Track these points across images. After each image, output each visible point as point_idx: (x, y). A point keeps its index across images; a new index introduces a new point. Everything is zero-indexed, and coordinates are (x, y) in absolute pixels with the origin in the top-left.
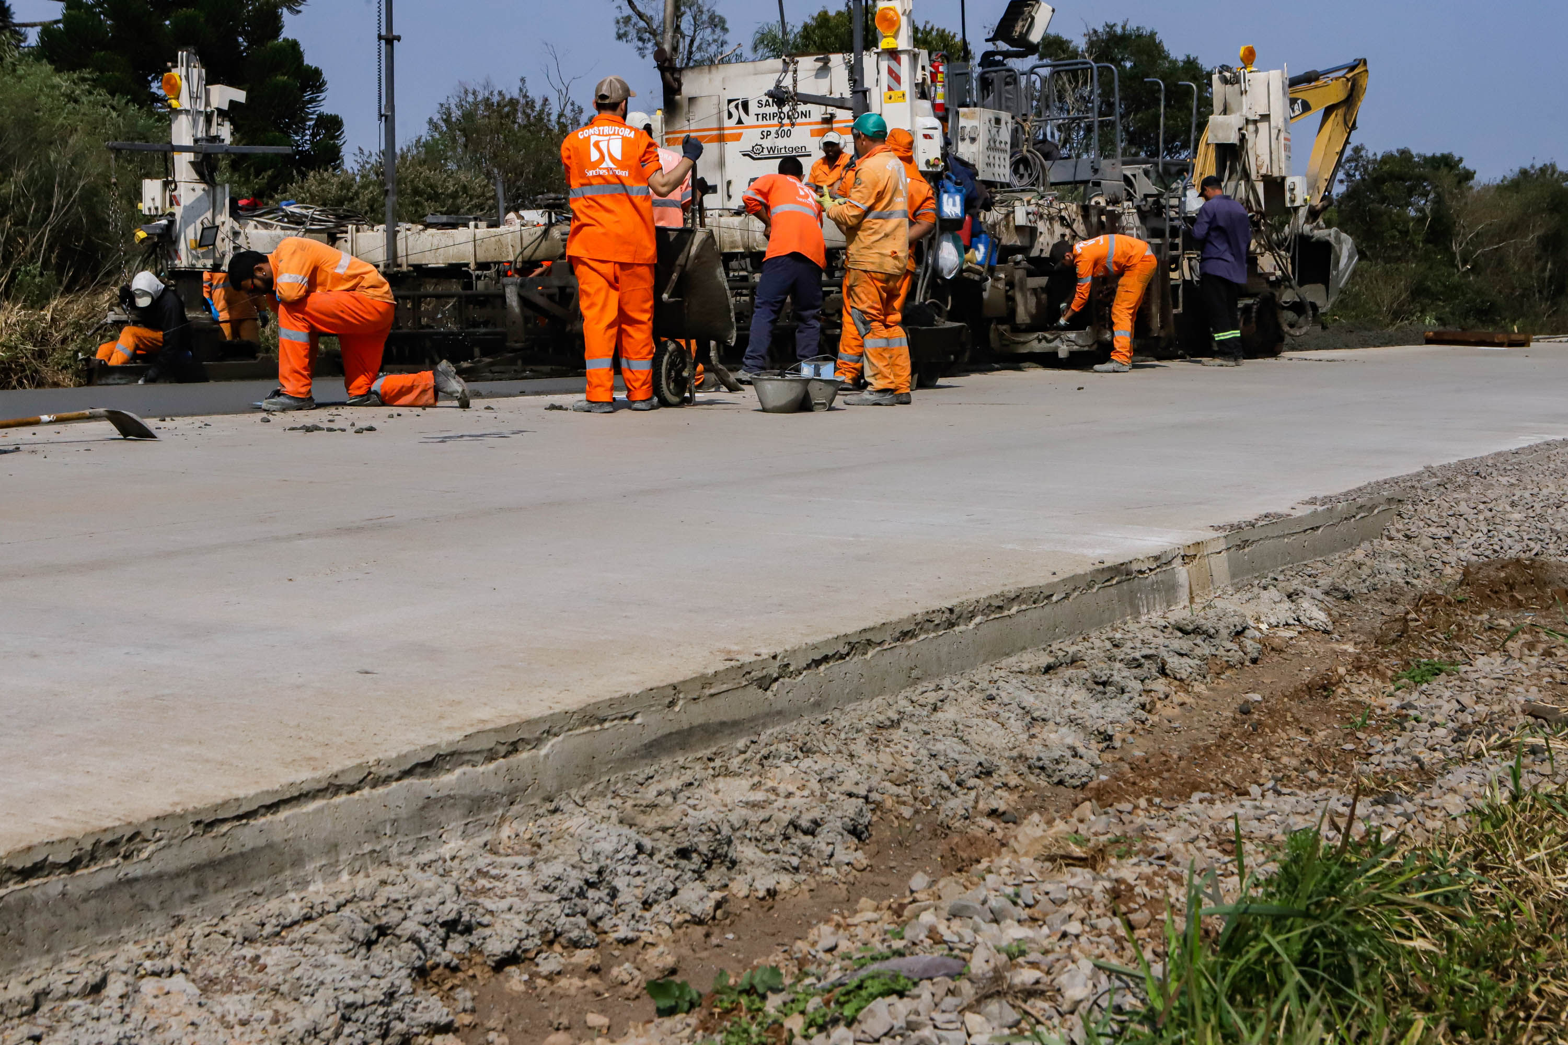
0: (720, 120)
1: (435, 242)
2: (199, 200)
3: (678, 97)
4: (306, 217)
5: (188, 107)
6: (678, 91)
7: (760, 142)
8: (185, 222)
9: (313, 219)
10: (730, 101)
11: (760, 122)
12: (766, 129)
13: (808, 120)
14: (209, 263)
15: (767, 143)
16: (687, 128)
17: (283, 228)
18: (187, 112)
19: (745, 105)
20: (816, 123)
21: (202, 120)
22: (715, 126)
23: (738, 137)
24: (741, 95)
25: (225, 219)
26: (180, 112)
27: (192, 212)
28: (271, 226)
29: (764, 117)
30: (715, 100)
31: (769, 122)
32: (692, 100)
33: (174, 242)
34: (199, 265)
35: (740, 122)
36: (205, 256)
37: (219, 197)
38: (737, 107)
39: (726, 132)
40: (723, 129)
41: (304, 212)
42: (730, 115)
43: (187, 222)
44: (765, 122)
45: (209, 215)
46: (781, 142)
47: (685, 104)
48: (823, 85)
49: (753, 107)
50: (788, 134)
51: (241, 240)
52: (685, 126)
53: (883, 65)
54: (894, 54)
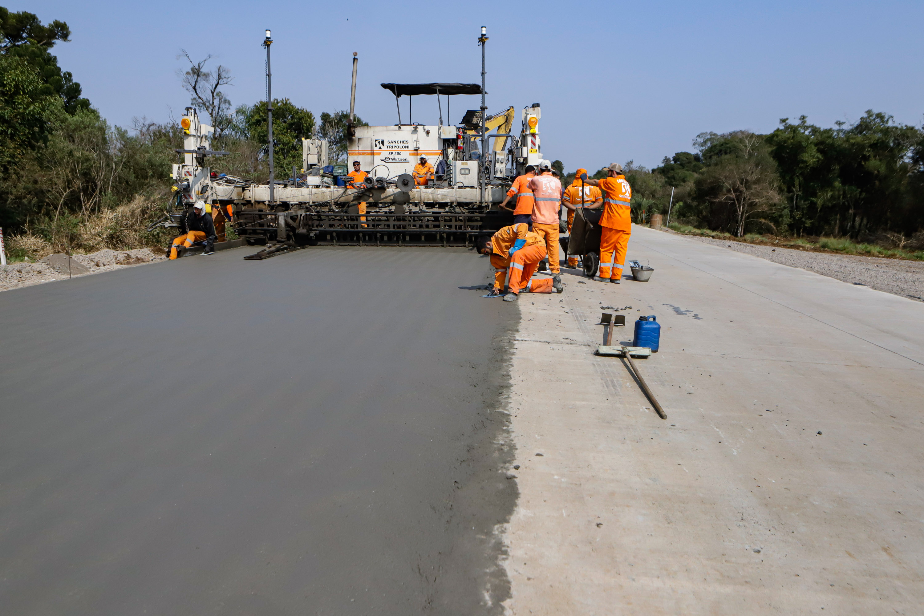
0: (372, 147)
1: (293, 193)
2: (199, 174)
3: (353, 137)
4: (235, 181)
5: (194, 134)
6: (354, 135)
7: (389, 156)
8: (194, 183)
9: (237, 182)
10: (376, 140)
11: (389, 149)
12: (391, 152)
13: (408, 149)
15: (391, 157)
16: (358, 149)
17: (227, 185)
18: (194, 136)
19: (383, 142)
20: (412, 151)
21: (199, 139)
22: (370, 149)
23: (379, 154)
24: (381, 139)
25: (208, 181)
26: (190, 135)
27: (196, 179)
28: (221, 184)
29: (390, 147)
30: (370, 140)
31: (392, 149)
32: (359, 139)
35: (380, 148)
37: (205, 172)
38: (379, 142)
39: (374, 152)
40: (373, 150)
41: (234, 179)
42: (376, 146)
43: (195, 183)
44: (391, 149)
45: (203, 180)
46: (397, 157)
47: (357, 140)
48: (415, 137)
49: (386, 143)
50: (400, 154)
51: (214, 190)
52: (357, 148)
53: (529, 139)
54: (533, 135)
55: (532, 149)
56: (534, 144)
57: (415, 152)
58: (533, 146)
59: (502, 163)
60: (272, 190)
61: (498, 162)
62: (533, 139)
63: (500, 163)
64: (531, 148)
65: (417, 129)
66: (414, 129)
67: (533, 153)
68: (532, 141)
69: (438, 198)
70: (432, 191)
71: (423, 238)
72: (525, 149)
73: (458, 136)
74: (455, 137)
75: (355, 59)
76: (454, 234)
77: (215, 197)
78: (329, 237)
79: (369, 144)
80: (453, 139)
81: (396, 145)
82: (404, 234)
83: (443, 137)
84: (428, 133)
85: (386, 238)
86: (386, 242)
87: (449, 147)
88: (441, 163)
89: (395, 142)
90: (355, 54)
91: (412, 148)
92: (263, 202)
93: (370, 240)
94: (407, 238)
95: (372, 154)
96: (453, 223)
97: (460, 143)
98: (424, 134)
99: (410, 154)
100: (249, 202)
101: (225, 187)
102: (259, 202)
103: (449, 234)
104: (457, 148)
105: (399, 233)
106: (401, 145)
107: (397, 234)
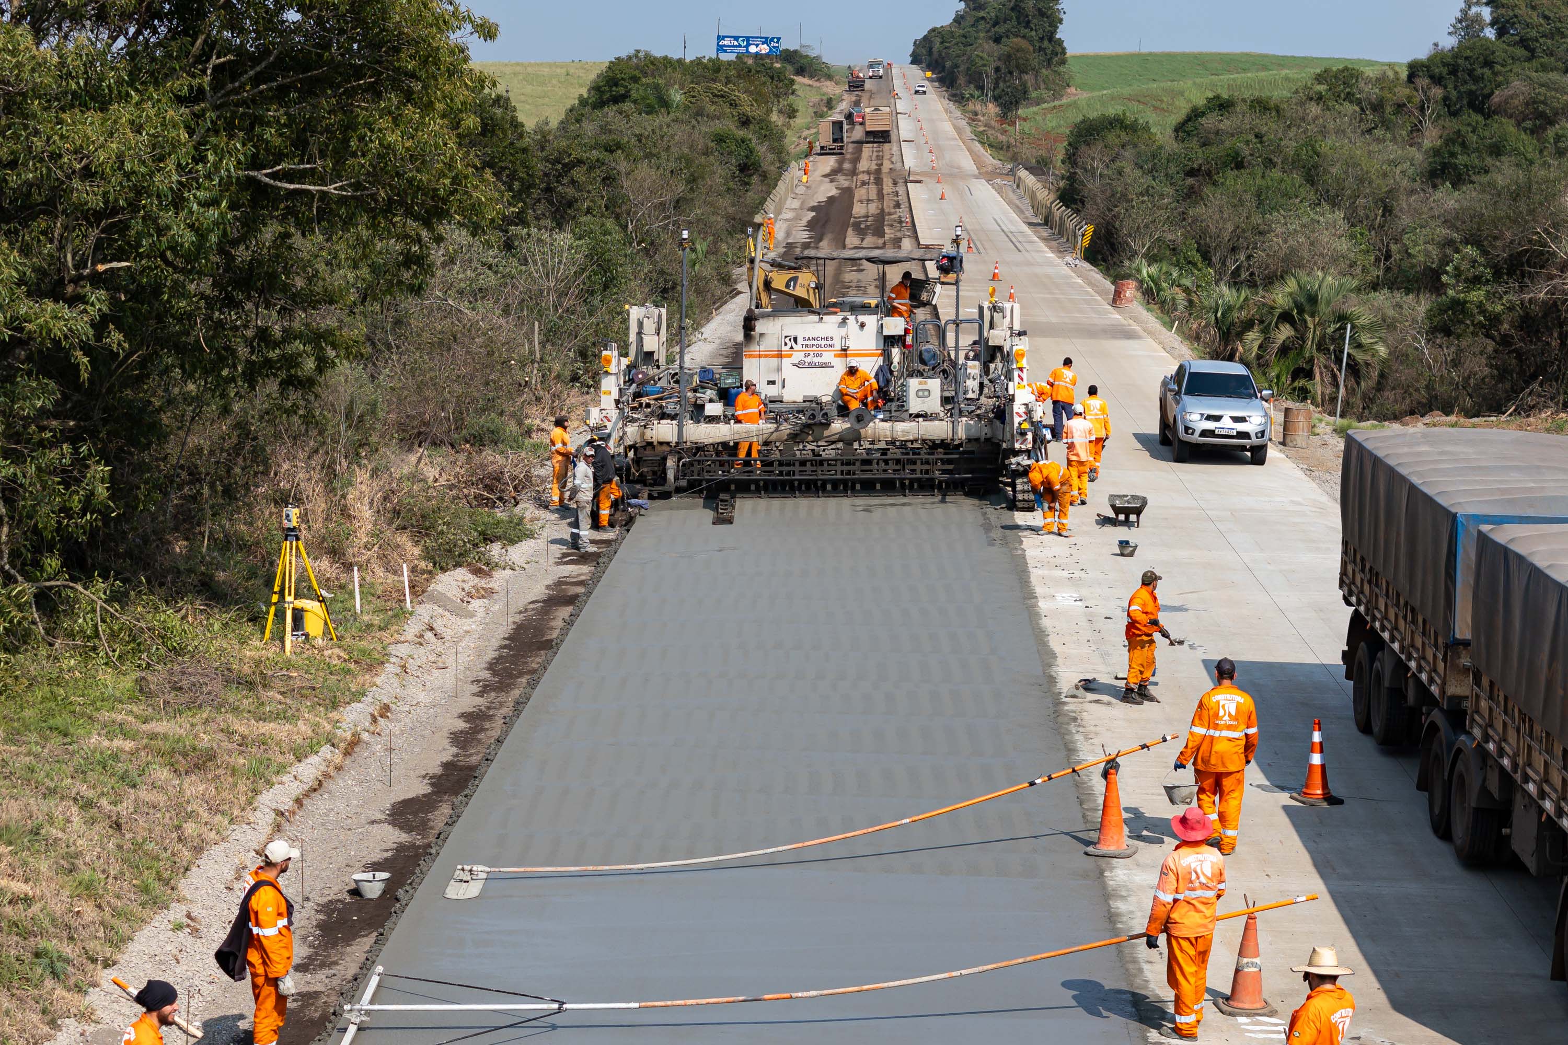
0: (779, 346)
1: (707, 431)
3: (753, 332)
10: (786, 337)
12: (807, 353)
16: (760, 350)
19: (795, 339)
20: (838, 351)
22: (776, 349)
23: (790, 356)
24: (793, 334)
30: (776, 336)
32: (761, 335)
35: (792, 348)
38: (790, 340)
39: (783, 353)
40: (781, 351)
42: (786, 344)
47: (758, 337)
48: (843, 331)
52: (757, 348)
54: (1021, 369)
55: (1019, 386)
57: (842, 353)
62: (1021, 374)
63: (971, 379)
65: (847, 321)
66: (842, 321)
73: (907, 331)
74: (902, 333)
76: (919, 480)
79: (776, 342)
80: (900, 336)
82: (854, 482)
83: (885, 333)
84: (862, 325)
85: (829, 487)
87: (893, 346)
88: (881, 368)
92: (668, 443)
94: (858, 487)
95: (780, 356)
96: (918, 467)
97: (909, 339)
98: (857, 327)
99: (836, 356)
102: (661, 443)
103: (912, 481)
104: (905, 345)
107: (845, 482)
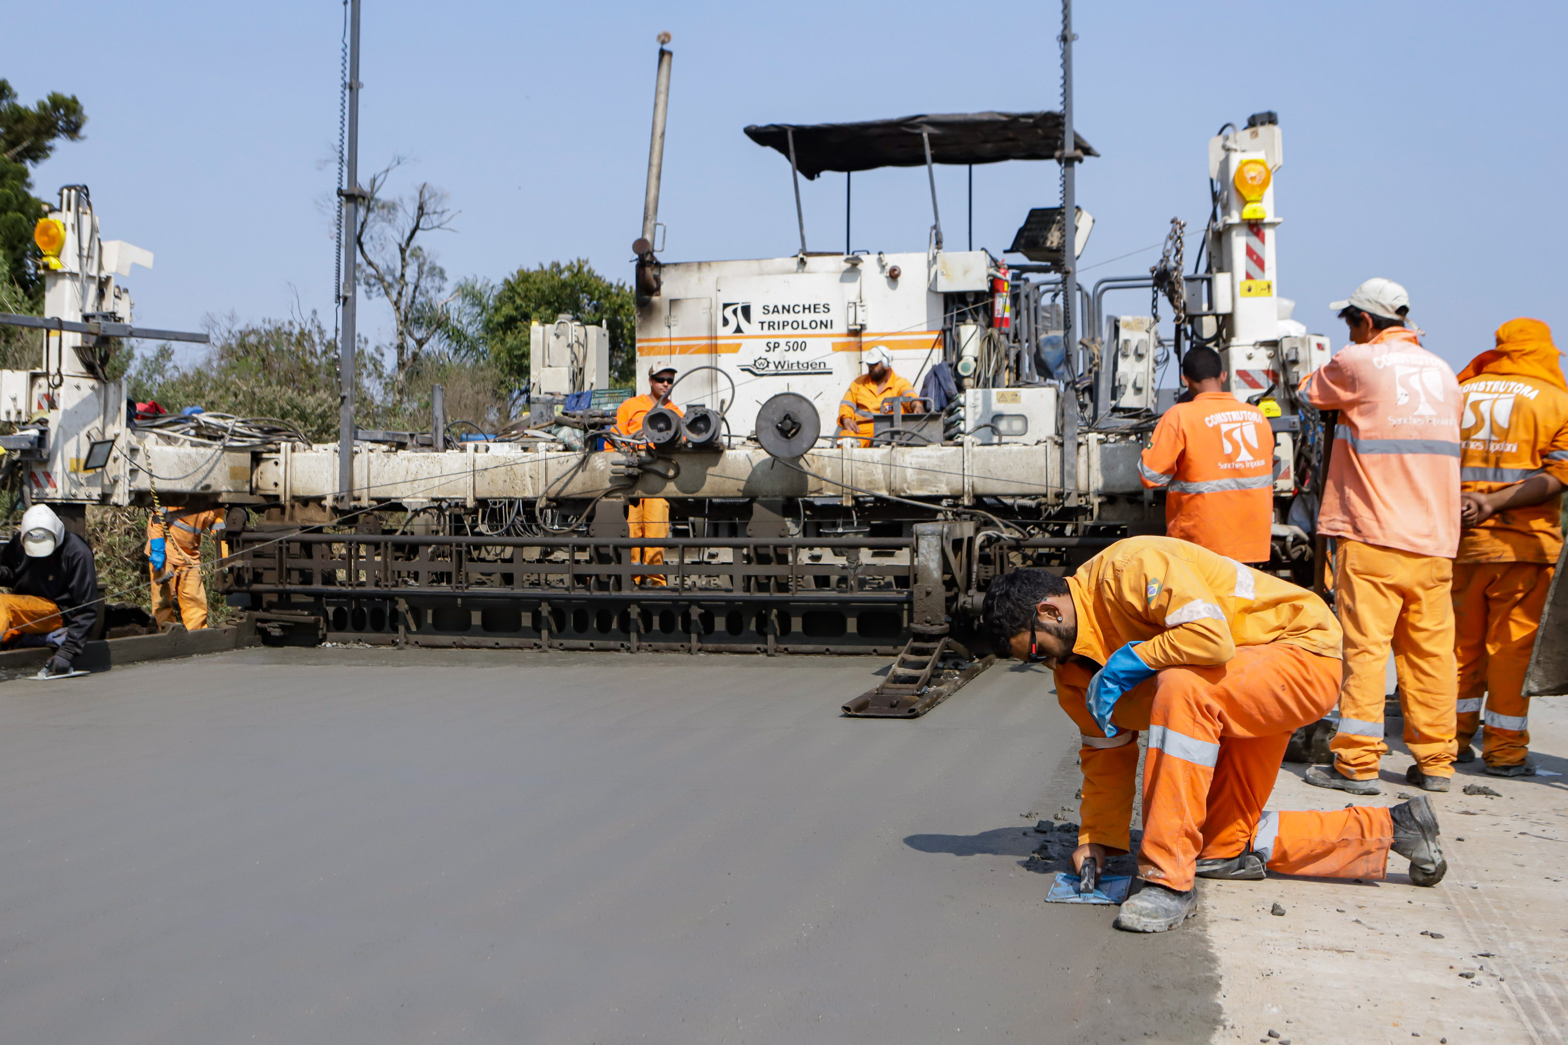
2: (85, 402)
3: (655, 299)
4: (226, 430)
5: (76, 269)
6: (656, 290)
8: (65, 433)
9: (234, 433)
10: (726, 306)
11: (766, 331)
13: (829, 331)
14: (96, 492)
17: (193, 445)
18: (74, 276)
19: (746, 311)
20: (841, 335)
21: (93, 289)
24: (741, 299)
25: (119, 428)
26: (63, 275)
27: (75, 419)
28: (176, 440)
29: (771, 325)
31: (776, 332)
32: (673, 302)
33: (46, 462)
34: (82, 494)
35: (738, 330)
36: (90, 482)
37: (112, 398)
38: (735, 312)
41: (221, 422)
42: (726, 322)
43: (66, 433)
44: (772, 332)
45: (98, 423)
46: (793, 357)
47: (665, 307)
48: (851, 290)
49: (756, 314)
50: (803, 346)
51: (140, 460)
52: (665, 333)
53: (1239, 242)
54: (1255, 227)
55: (1250, 282)
56: (1260, 263)
57: (852, 339)
58: (1254, 270)
59: (1140, 357)
60: (347, 460)
61: (1125, 356)
62: (1254, 242)
63: (1132, 358)
64: (1249, 277)
65: (860, 266)
66: (848, 265)
67: (1257, 295)
68: (1250, 252)
69: (905, 480)
70: (883, 456)
71: (852, 625)
72: (1222, 281)
73: (995, 285)
74: (984, 286)
75: (662, 53)
77: (143, 482)
78: (527, 620)
79: (705, 318)
80: (979, 295)
81: (790, 317)
82: (785, 611)
83: (945, 286)
84: (894, 276)
85: (720, 624)
86: (720, 638)
87: (962, 318)
88: (935, 372)
89: (785, 309)
90: (665, 38)
91: (841, 327)
92: (319, 500)
93: (667, 627)
94: (797, 624)
95: (713, 349)
97: (1002, 305)
98: (882, 279)
99: (837, 348)
100: (272, 502)
101: (188, 448)
102: (306, 501)
104: (991, 322)
105: (768, 605)
106: (807, 317)
107: (760, 609)
